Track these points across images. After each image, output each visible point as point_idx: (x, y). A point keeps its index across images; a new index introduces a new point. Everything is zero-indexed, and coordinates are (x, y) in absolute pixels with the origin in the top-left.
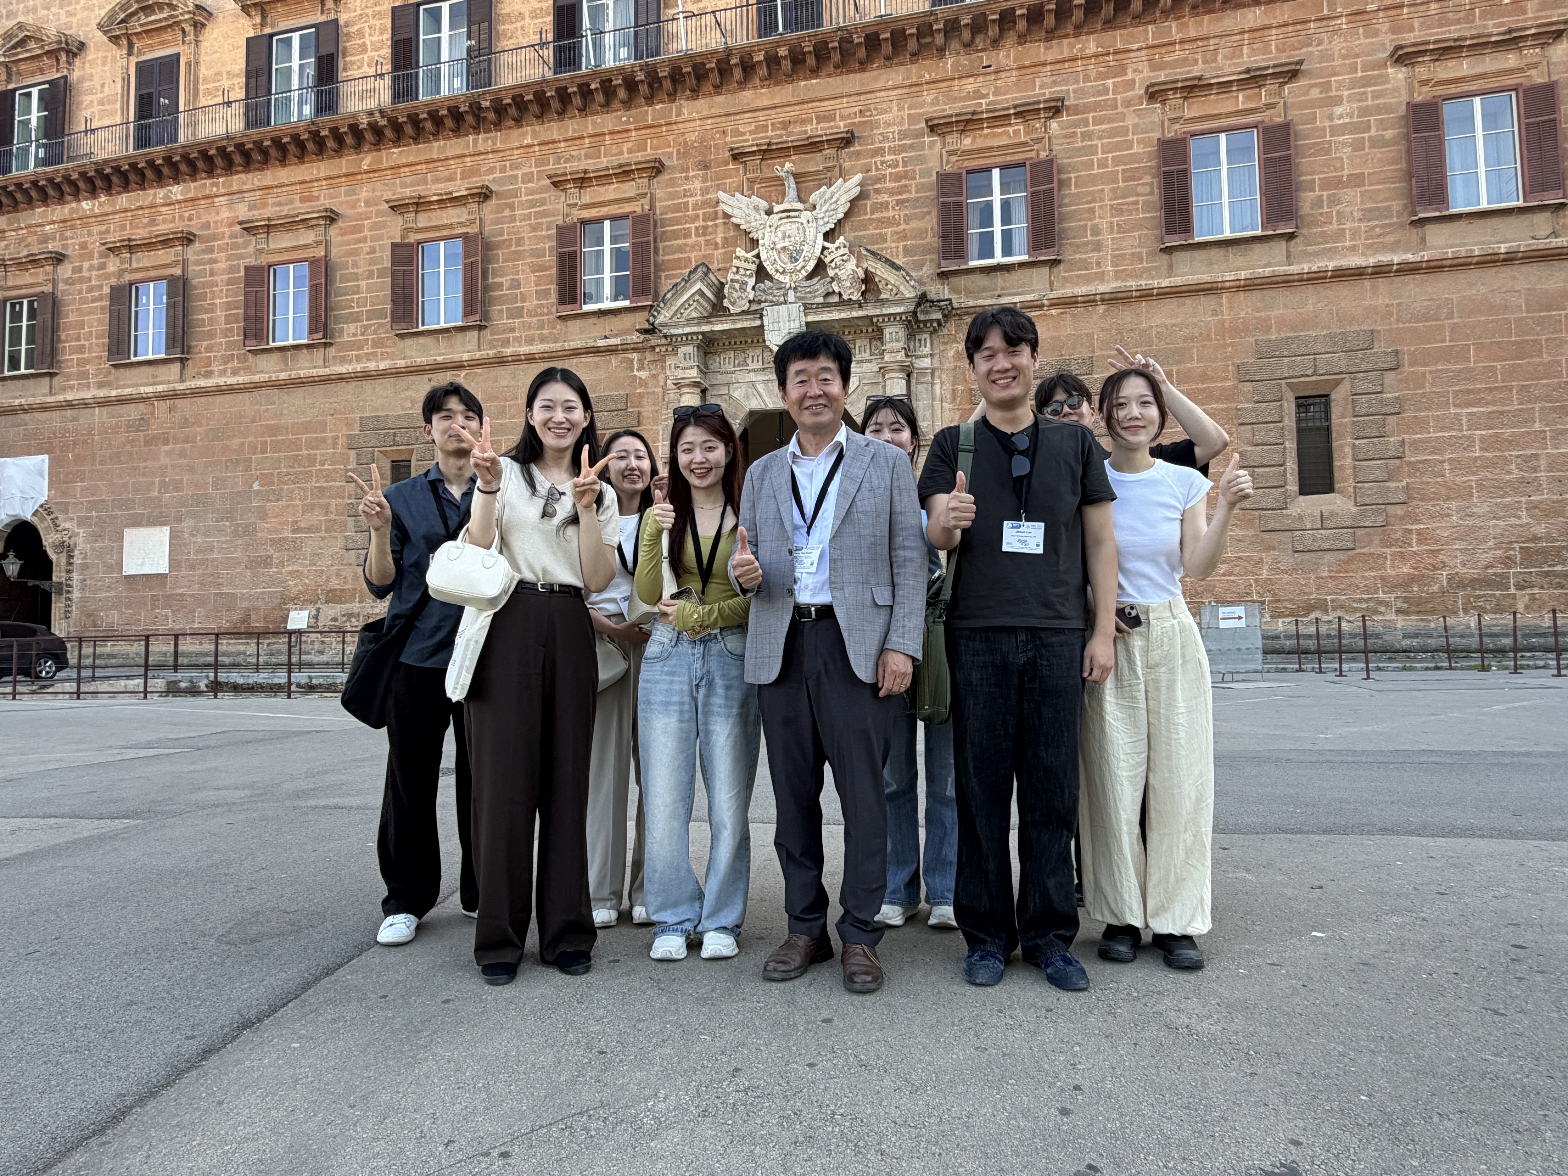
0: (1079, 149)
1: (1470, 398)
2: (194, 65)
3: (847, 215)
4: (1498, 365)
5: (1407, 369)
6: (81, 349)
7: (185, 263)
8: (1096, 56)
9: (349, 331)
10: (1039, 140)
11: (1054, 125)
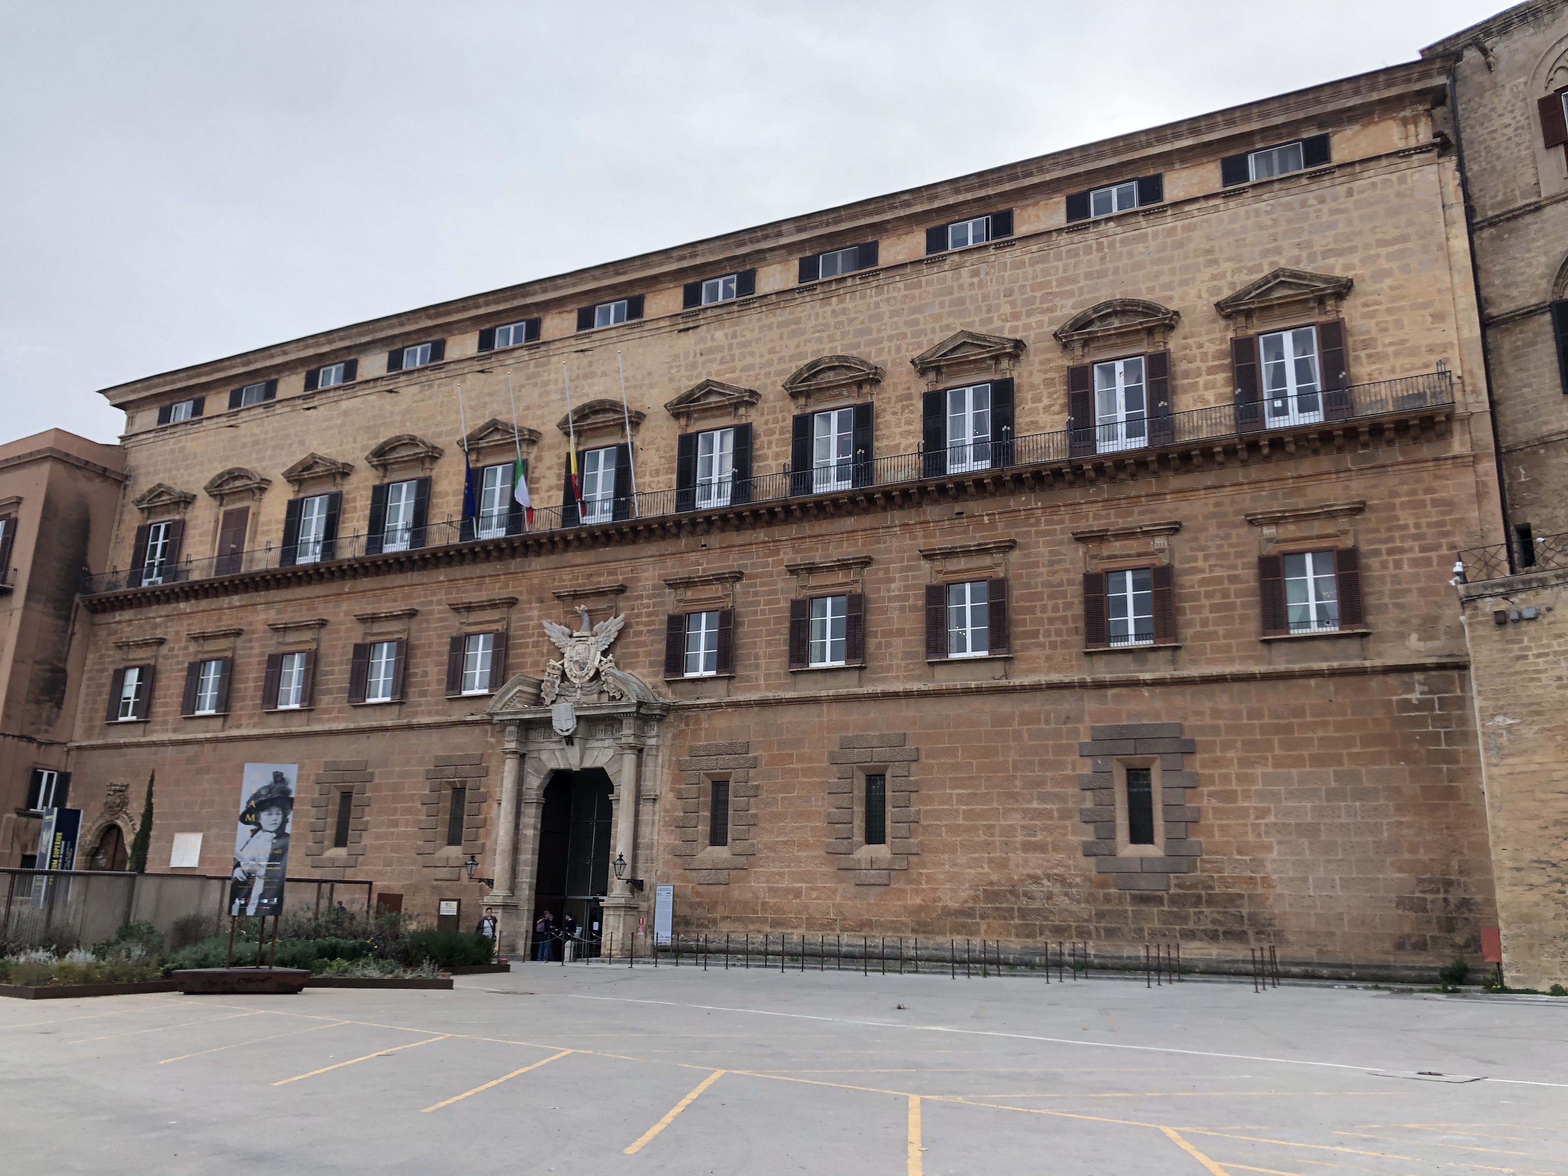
0: (751, 602)
1: (958, 783)
2: (256, 514)
3: (617, 639)
4: (974, 762)
5: (923, 760)
6: (165, 705)
7: (234, 649)
8: (763, 543)
9: (325, 701)
10: (728, 596)
11: (738, 586)
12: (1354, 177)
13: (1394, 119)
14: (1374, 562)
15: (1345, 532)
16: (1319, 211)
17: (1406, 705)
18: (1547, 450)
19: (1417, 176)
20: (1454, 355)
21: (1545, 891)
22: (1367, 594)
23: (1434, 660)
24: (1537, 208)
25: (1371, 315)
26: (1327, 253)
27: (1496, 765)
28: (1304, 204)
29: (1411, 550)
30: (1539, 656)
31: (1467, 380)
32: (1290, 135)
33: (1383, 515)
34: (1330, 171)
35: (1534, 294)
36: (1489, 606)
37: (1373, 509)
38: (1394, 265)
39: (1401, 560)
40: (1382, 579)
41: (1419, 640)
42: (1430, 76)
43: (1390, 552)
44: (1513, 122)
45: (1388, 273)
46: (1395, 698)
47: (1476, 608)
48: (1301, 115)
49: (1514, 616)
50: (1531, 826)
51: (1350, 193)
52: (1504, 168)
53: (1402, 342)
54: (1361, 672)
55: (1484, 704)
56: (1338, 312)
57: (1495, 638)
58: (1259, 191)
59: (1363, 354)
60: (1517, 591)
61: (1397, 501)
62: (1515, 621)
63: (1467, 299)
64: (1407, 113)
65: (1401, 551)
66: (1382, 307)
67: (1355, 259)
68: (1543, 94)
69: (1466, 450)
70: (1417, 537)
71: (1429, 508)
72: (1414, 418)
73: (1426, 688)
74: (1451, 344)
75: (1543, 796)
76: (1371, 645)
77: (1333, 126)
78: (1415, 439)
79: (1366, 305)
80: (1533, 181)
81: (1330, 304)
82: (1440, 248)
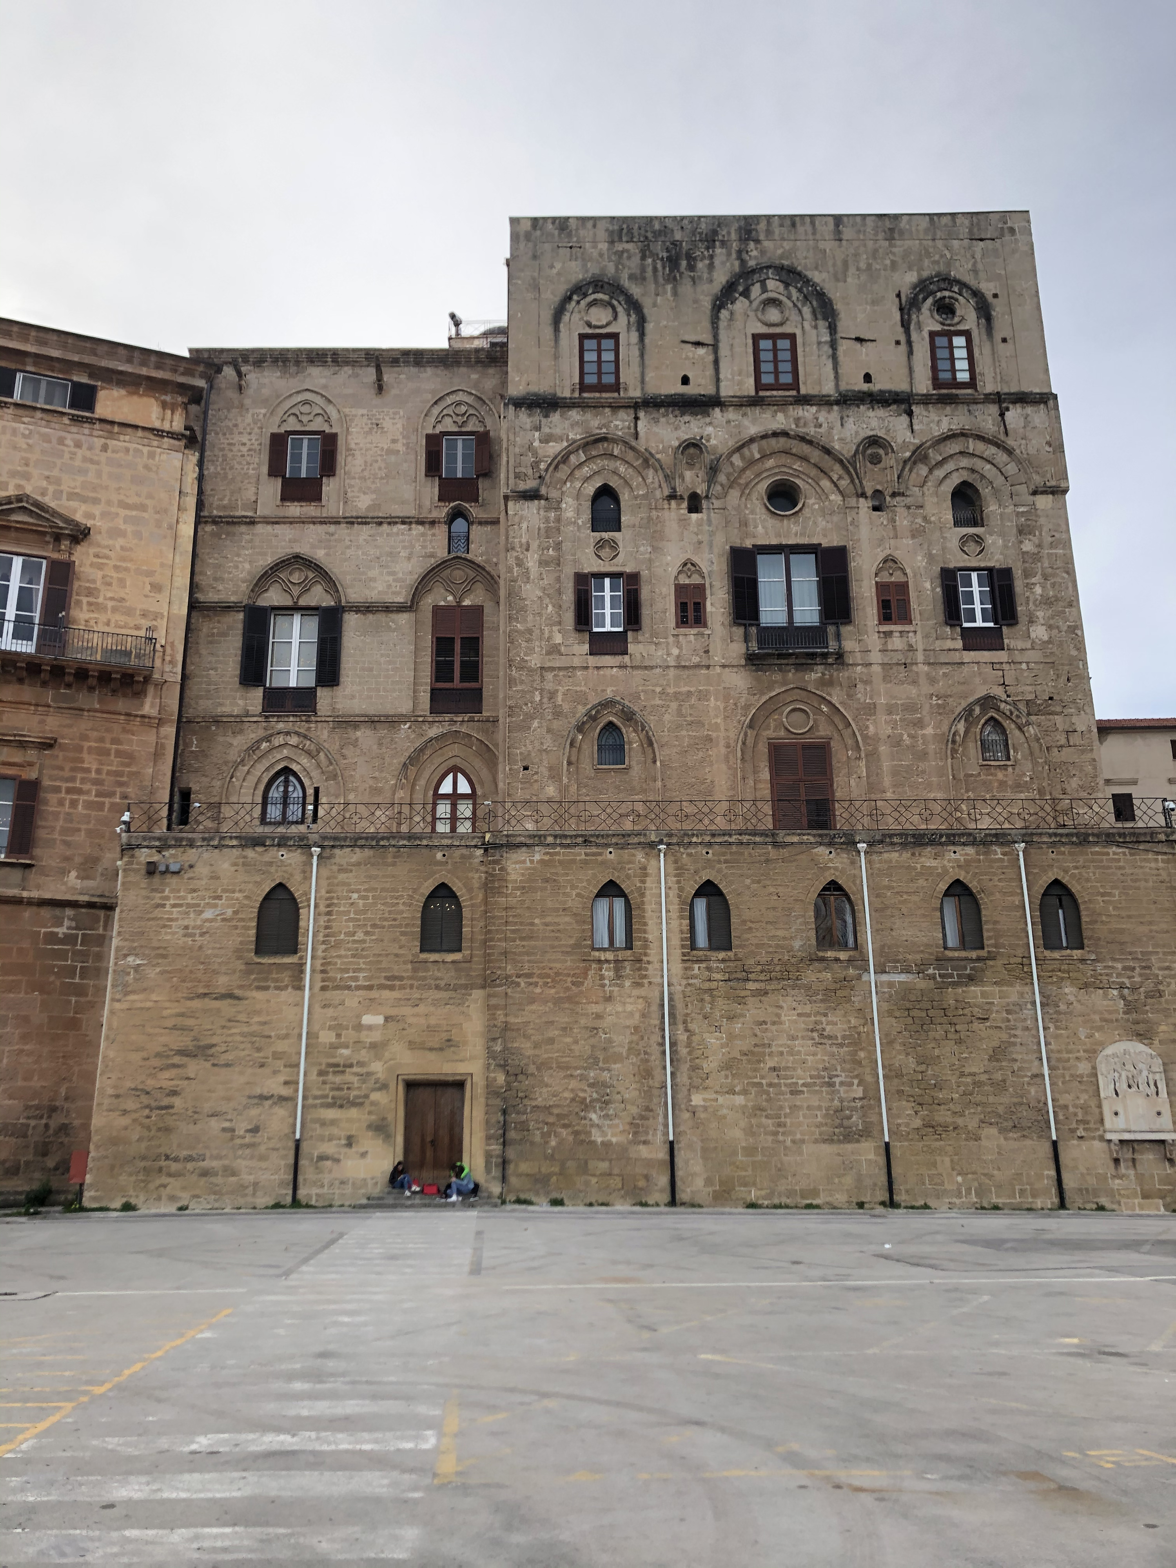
12: (111, 435)
13: (156, 399)
14: (53, 798)
15: (31, 764)
16: (75, 454)
17: (52, 938)
18: (218, 727)
19: (164, 457)
20: (162, 624)
21: (135, 1116)
22: (38, 827)
23: (86, 898)
24: (252, 522)
25: (100, 567)
26: (72, 496)
27: (119, 1001)
28: (61, 441)
29: (88, 792)
30: (174, 906)
31: (168, 650)
32: (60, 371)
33: (71, 755)
34: (91, 421)
35: (235, 593)
36: (144, 855)
37: (63, 748)
38: (129, 528)
39: (77, 801)
40: (56, 815)
41: (77, 877)
42: (193, 376)
43: (69, 791)
44: (248, 443)
45: (122, 534)
46: (43, 930)
47: (133, 856)
48: (76, 358)
49: (162, 868)
50: (136, 1057)
51: (105, 448)
52: (233, 479)
53: (122, 600)
54: (17, 901)
55: (121, 944)
56: (70, 554)
57: (143, 885)
58: (20, 412)
59: (85, 600)
60: (170, 847)
61: (86, 744)
62: (163, 873)
63: (183, 580)
64: (168, 398)
65: (80, 791)
66: (111, 563)
67: (97, 510)
68: (275, 430)
69: (154, 712)
70: (97, 782)
71: (112, 757)
72: (117, 672)
73: (74, 924)
74: (162, 614)
75: (151, 1031)
76: (32, 875)
77: (103, 381)
78: (114, 691)
79: (97, 556)
80: (253, 499)
81: (65, 544)
82: (170, 527)
